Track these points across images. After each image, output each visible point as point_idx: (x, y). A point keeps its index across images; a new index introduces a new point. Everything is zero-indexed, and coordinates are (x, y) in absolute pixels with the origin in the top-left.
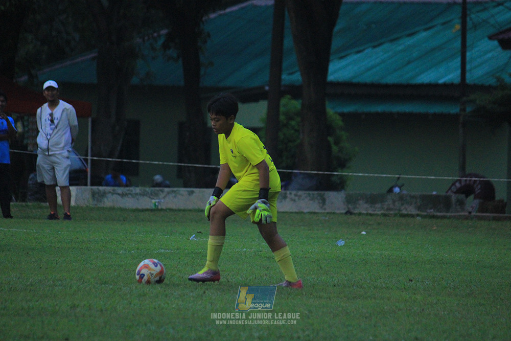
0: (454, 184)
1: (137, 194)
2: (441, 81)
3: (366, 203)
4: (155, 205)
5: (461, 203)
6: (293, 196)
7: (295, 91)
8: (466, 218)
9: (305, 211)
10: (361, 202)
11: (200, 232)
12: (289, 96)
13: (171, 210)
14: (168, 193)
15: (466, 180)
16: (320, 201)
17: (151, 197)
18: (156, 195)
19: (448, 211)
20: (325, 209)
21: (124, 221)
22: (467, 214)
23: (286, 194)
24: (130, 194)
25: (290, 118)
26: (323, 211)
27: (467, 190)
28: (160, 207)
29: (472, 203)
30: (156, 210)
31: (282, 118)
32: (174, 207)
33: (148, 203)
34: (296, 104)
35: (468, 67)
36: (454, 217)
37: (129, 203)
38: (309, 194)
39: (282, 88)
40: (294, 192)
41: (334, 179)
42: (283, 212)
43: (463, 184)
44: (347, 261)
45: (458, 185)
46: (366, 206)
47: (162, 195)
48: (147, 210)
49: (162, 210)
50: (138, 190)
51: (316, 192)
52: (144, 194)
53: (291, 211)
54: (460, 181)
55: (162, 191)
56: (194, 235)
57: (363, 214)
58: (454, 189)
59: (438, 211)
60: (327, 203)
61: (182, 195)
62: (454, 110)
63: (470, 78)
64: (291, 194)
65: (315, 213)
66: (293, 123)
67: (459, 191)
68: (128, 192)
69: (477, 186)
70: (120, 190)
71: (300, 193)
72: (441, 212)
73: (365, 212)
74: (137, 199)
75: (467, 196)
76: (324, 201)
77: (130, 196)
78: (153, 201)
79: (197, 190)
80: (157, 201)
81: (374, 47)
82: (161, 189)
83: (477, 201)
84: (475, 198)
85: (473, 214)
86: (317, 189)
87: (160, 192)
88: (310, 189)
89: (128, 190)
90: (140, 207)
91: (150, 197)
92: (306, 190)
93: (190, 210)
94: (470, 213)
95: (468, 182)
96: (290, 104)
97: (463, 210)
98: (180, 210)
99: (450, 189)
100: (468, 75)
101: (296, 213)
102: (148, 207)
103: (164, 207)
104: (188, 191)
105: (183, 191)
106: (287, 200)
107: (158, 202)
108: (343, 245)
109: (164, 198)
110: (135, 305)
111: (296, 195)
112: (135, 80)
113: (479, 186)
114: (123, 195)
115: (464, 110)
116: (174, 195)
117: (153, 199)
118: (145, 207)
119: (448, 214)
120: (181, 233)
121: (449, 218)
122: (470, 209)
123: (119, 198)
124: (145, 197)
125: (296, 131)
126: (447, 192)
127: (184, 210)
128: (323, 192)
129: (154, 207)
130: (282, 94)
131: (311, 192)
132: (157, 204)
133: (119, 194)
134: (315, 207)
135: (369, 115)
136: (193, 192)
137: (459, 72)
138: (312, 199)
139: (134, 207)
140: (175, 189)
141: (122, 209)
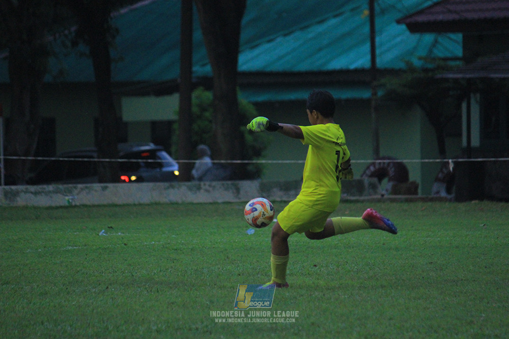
0: (368, 168)
1: (50, 192)
2: (352, 67)
3: (281, 190)
4: (69, 201)
5: (374, 187)
6: (207, 187)
7: (206, 83)
8: (379, 201)
9: (220, 201)
10: (275, 190)
11: (111, 227)
12: (202, 88)
13: (85, 206)
14: (82, 189)
15: (380, 163)
16: (235, 191)
17: (65, 194)
18: (70, 192)
19: (361, 195)
20: (240, 199)
21: (37, 218)
22: (379, 197)
23: (200, 185)
24: (43, 192)
25: (203, 109)
26: (238, 201)
27: (380, 174)
28: (73, 204)
29: (386, 185)
30: (70, 207)
31: (195, 109)
32: (88, 203)
33: (61, 200)
34: (208, 96)
35: (378, 52)
36: (368, 201)
37: (43, 201)
38: (223, 185)
39: (194, 80)
40: (208, 183)
41: (250, 168)
42: (198, 204)
43: (377, 167)
44: (254, 249)
45: (372, 168)
46: (280, 193)
47: (76, 192)
48: (61, 207)
49: (76, 206)
50: (51, 187)
51: (229, 182)
52: (57, 192)
53: (205, 201)
54: (374, 164)
55: (75, 188)
56: (103, 231)
57: (277, 201)
58: (368, 172)
59: (353, 195)
60: (242, 192)
61: (96, 191)
62: (366, 94)
63: (380, 62)
64: (205, 185)
65: (230, 203)
66: (207, 114)
67: (372, 175)
68: (40, 190)
69: (391, 168)
70: (32, 188)
71: (214, 183)
72: (354, 196)
73: (278, 199)
74: (51, 197)
75: (380, 180)
76: (238, 190)
77: (43, 194)
78: (67, 198)
79: (110, 185)
80: (70, 197)
81: (285, 35)
82: (75, 185)
83: (391, 184)
84: (389, 181)
85: (386, 196)
86: (231, 179)
87: (74, 190)
88: (224, 179)
89: (40, 188)
90: (53, 205)
91: (63, 195)
92: (219, 180)
93: (104, 206)
94: (383, 195)
95: (382, 165)
96: (201, 96)
97: (376, 193)
98: (94, 206)
99: (365, 172)
100: (378, 60)
101: (211, 203)
102: (62, 204)
103: (78, 204)
104: (102, 187)
105: (97, 186)
106: (202, 191)
107: (72, 199)
108: (253, 233)
109: (78, 194)
110: (34, 304)
111: (210, 186)
112: (48, 78)
113: (393, 169)
114: (36, 193)
115: (375, 94)
116: (87, 190)
117: (67, 196)
118: (58, 205)
119: (362, 198)
120: (91, 229)
121: (363, 201)
122: (384, 192)
123: (32, 196)
124: (59, 194)
125: (210, 121)
126: (362, 176)
127: (98, 206)
128: (237, 182)
129: (67, 204)
130: (194, 86)
131: (224, 182)
132: (70, 201)
133: (32, 193)
134: (229, 196)
135: (282, 103)
136: (106, 187)
137: (369, 57)
138: (227, 189)
139: (47, 205)
140: (88, 185)
141: (35, 208)
